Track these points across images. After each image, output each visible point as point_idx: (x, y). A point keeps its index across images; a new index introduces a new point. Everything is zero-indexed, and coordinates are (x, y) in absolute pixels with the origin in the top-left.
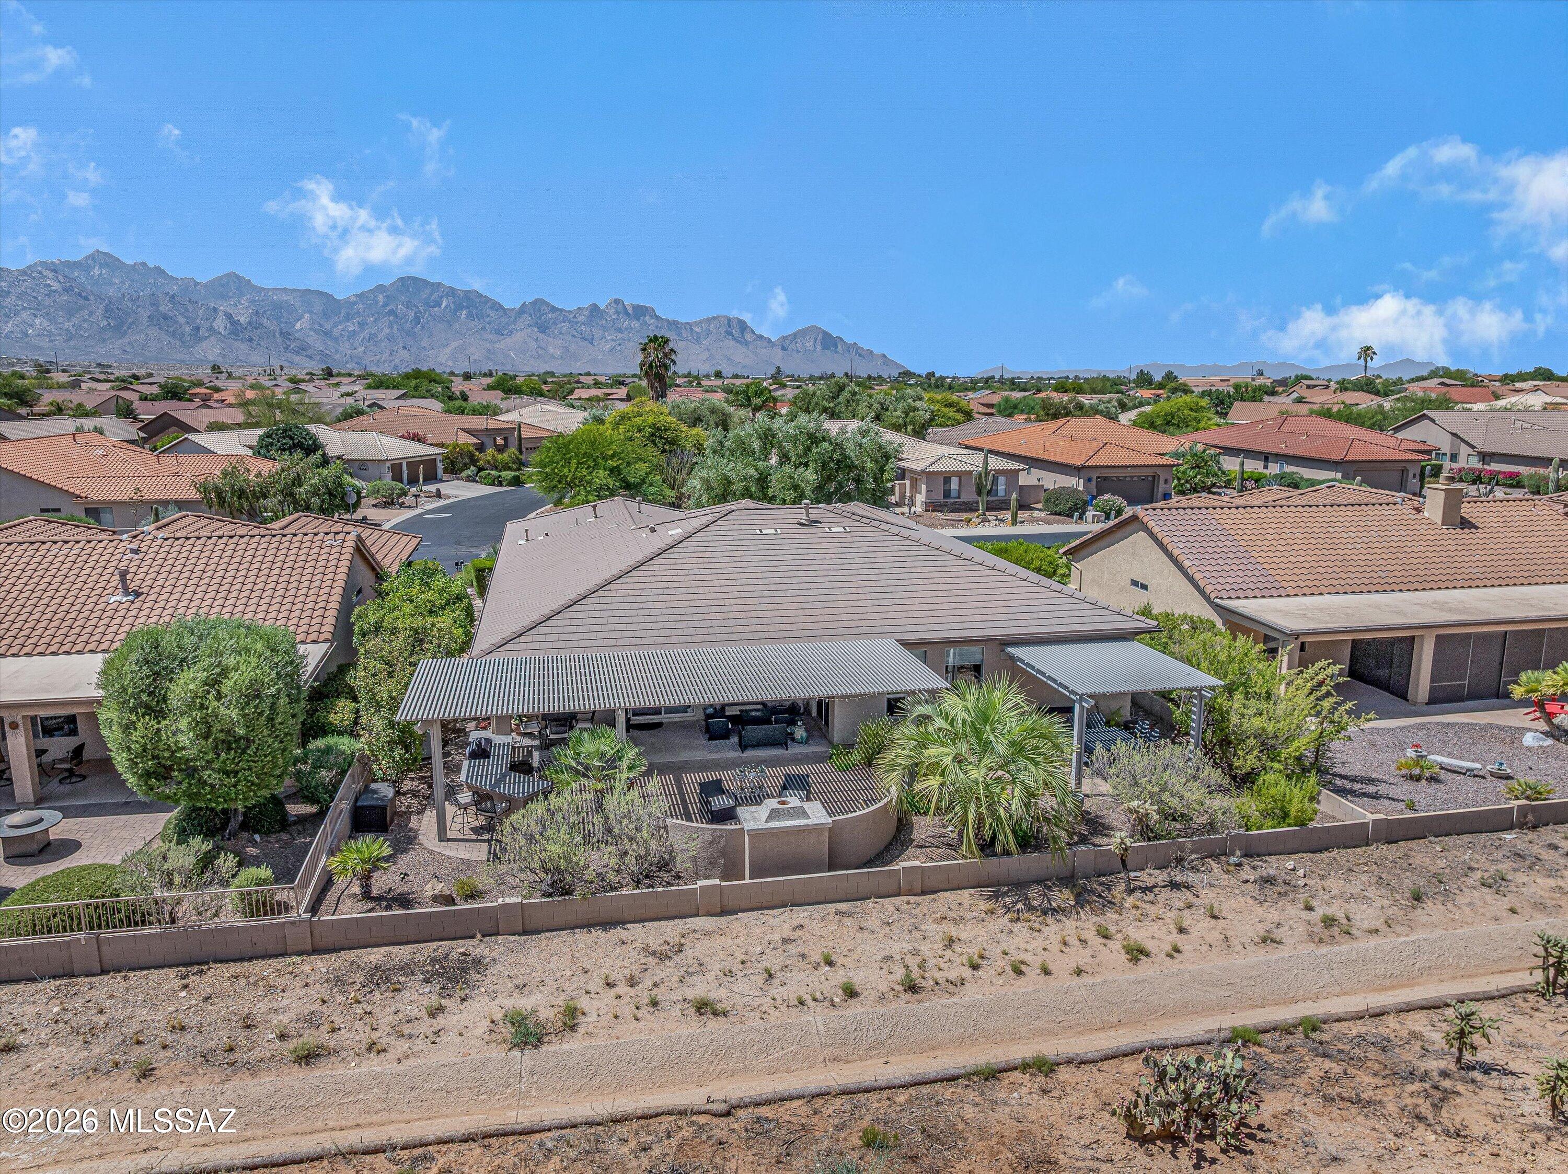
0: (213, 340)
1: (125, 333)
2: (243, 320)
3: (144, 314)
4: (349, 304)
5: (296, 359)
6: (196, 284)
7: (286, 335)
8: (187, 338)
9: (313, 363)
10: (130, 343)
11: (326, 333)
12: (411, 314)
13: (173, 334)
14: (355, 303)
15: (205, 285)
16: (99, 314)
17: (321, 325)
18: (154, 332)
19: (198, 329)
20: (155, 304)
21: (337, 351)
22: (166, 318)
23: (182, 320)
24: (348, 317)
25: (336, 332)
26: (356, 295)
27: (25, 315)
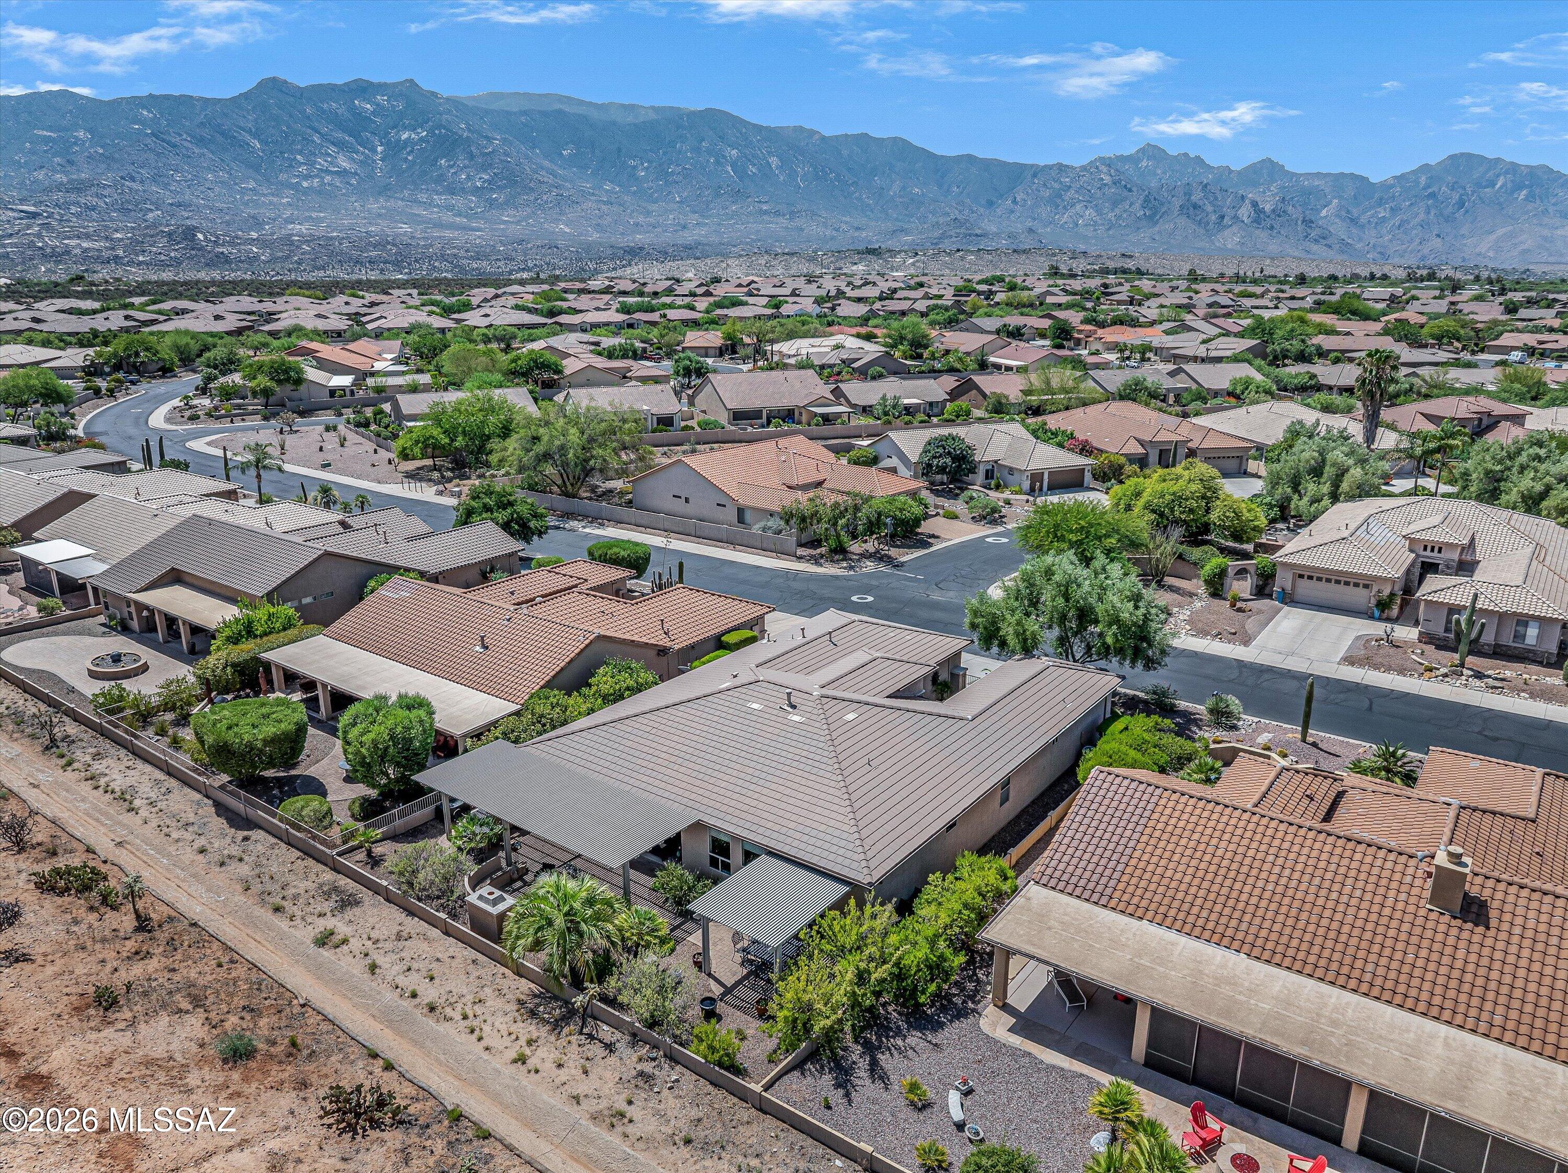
0: (1235, 228)
1: (1157, 223)
2: (1268, 208)
3: (1177, 202)
4: (1385, 186)
5: (1315, 248)
6: (1231, 171)
7: (1308, 222)
8: (1211, 226)
9: (1331, 252)
10: (1159, 232)
11: (1352, 220)
12: (1456, 197)
13: (1200, 222)
14: (1392, 186)
15: (1239, 173)
16: (1137, 205)
17: (1348, 212)
18: (1182, 221)
19: (1222, 217)
20: (1188, 194)
21: (1360, 240)
22: (1195, 206)
23: (1209, 208)
24: (1381, 202)
25: (1363, 220)
26: (1395, 177)
27: (1078, 207)
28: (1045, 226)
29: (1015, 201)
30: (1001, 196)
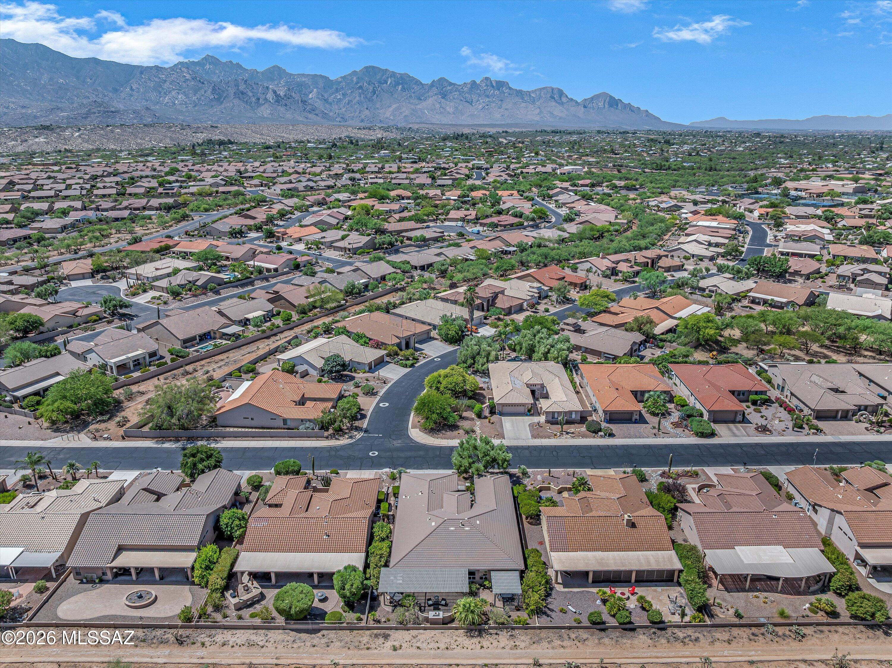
0: (266, 105)
1: (222, 103)
2: (282, 94)
3: (232, 91)
4: (337, 82)
5: (310, 116)
6: (258, 72)
7: (304, 102)
8: (253, 104)
9: (318, 118)
10: (225, 108)
11: (325, 100)
12: (371, 88)
13: (247, 102)
14: (341, 82)
15: (262, 73)
16: (209, 92)
17: (322, 96)
18: (237, 101)
19: (259, 99)
20: (237, 85)
21: (331, 110)
22: (242, 93)
23: (250, 94)
24: (337, 90)
25: (330, 100)
26: (341, 77)
27: (174, 93)
28: (155, 105)
29: (132, 89)
30: (122, 86)
